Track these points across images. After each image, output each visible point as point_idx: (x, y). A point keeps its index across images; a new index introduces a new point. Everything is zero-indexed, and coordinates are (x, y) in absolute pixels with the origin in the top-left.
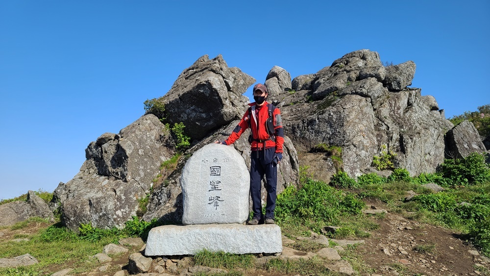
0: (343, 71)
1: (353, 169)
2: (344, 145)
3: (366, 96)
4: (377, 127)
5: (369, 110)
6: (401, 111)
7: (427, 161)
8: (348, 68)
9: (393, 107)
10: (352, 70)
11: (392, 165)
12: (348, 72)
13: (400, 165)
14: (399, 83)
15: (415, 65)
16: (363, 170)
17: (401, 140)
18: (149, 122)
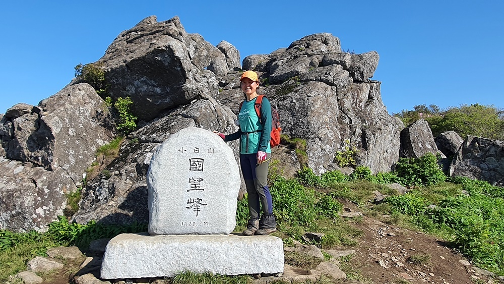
0: (304, 54)
1: (317, 164)
2: (308, 138)
3: (332, 84)
4: (340, 119)
5: (333, 100)
6: (363, 104)
7: (384, 159)
8: (310, 52)
9: (355, 99)
10: (315, 55)
11: (353, 162)
12: (309, 56)
13: (361, 163)
14: (362, 74)
15: (378, 56)
16: (326, 167)
17: (364, 136)
18: (83, 92)
